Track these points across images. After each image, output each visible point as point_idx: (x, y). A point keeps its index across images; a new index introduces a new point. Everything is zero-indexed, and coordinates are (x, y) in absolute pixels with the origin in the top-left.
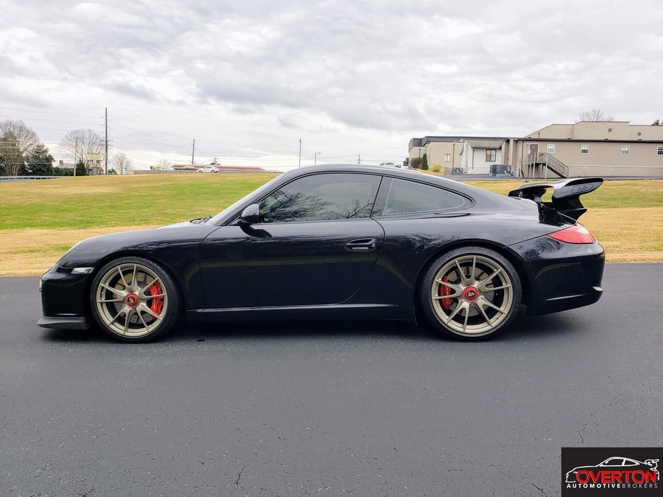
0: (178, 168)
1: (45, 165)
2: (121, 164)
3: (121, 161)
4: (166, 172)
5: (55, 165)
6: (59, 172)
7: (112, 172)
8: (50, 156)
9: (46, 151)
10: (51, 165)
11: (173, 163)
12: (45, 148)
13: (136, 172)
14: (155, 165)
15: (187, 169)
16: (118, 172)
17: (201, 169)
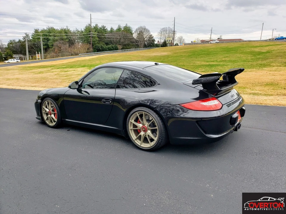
0: (203, 42)
1: (152, 43)
2: (181, 41)
3: (181, 39)
4: (197, 44)
5: (156, 43)
6: (157, 46)
7: (177, 45)
8: (154, 39)
9: (153, 37)
10: (154, 43)
11: (201, 39)
12: (152, 36)
13: (185, 44)
14: (193, 41)
15: (207, 42)
16: (179, 44)
17: (211, 42)
